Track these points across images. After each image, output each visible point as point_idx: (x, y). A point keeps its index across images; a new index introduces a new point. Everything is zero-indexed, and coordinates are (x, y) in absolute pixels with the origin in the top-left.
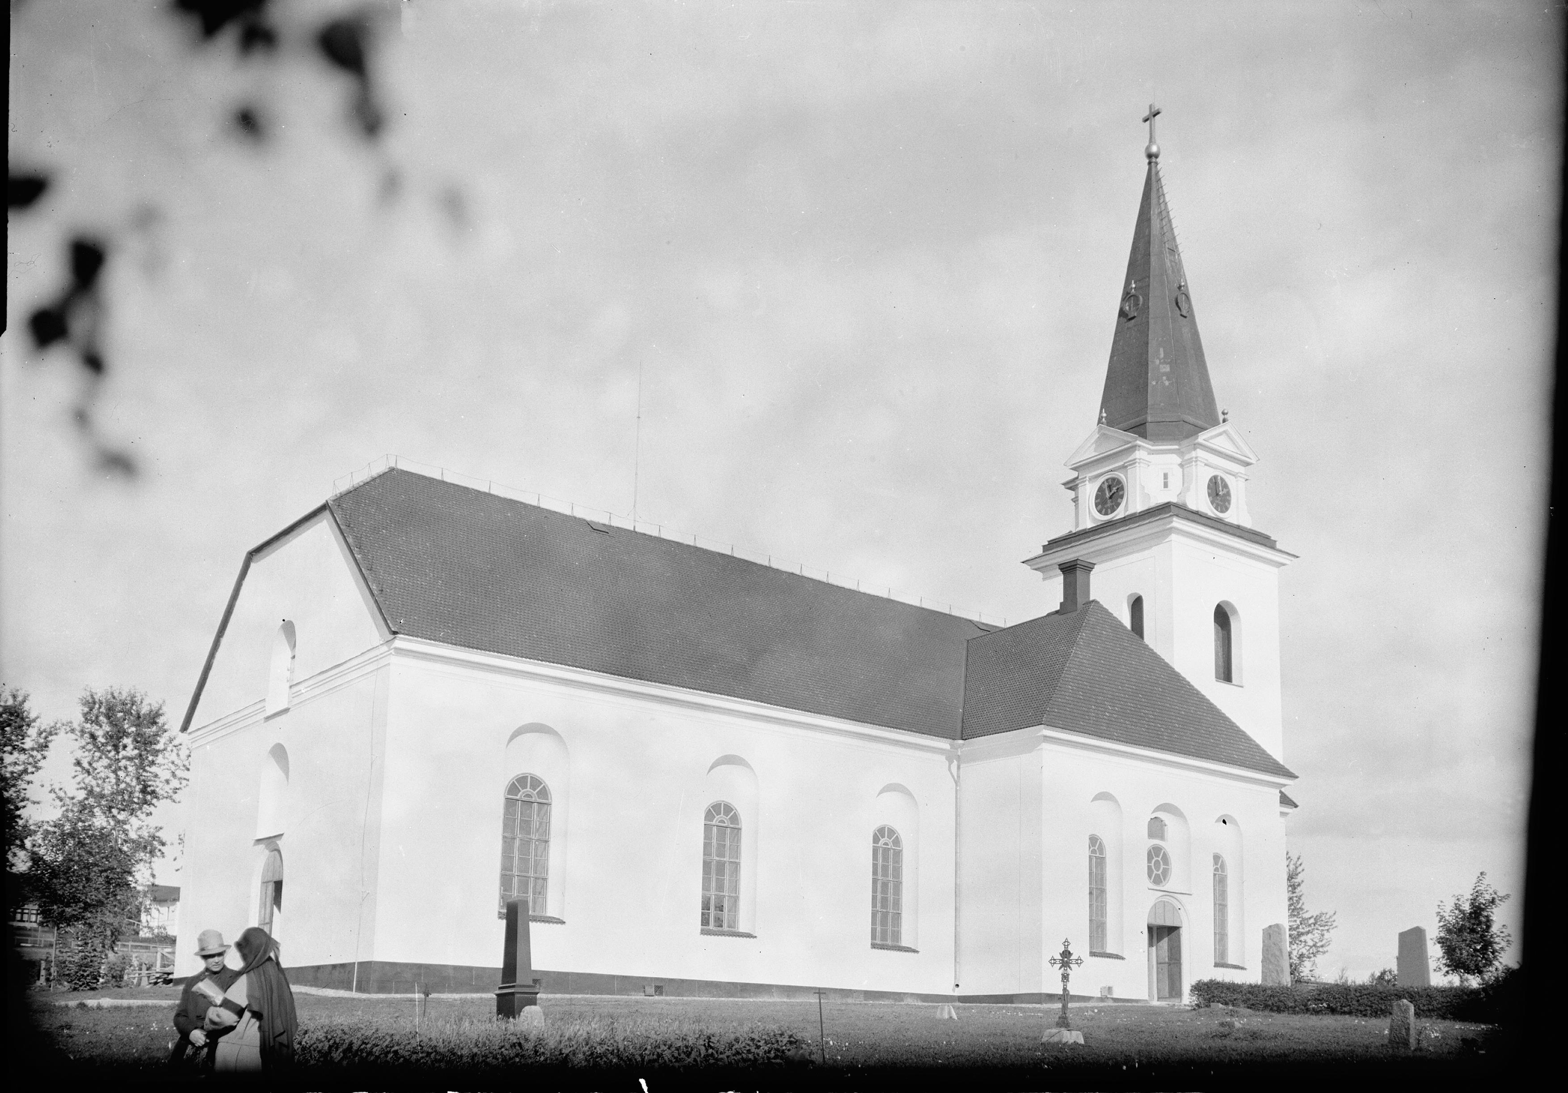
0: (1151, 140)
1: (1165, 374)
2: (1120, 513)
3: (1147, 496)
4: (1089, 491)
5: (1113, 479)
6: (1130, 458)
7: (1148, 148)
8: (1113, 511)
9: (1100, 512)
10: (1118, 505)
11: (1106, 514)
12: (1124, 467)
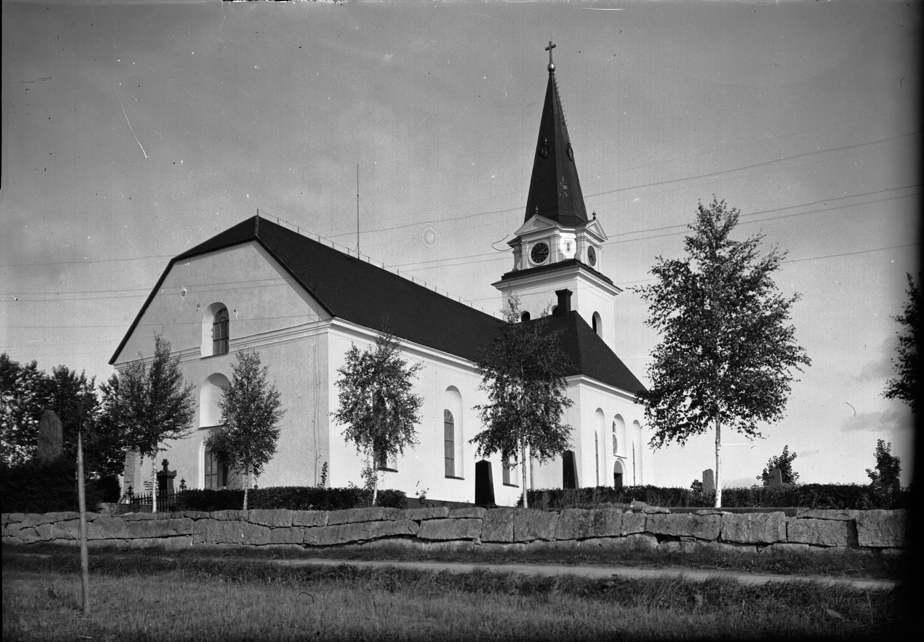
0: (551, 61)
1: (566, 190)
2: (546, 262)
3: (561, 255)
4: (528, 249)
5: (542, 244)
6: (552, 234)
7: (549, 65)
8: (542, 261)
9: (534, 261)
10: (545, 258)
11: (538, 262)
12: (549, 238)
